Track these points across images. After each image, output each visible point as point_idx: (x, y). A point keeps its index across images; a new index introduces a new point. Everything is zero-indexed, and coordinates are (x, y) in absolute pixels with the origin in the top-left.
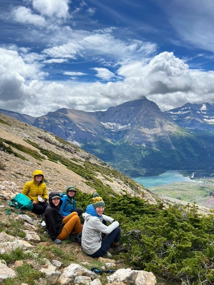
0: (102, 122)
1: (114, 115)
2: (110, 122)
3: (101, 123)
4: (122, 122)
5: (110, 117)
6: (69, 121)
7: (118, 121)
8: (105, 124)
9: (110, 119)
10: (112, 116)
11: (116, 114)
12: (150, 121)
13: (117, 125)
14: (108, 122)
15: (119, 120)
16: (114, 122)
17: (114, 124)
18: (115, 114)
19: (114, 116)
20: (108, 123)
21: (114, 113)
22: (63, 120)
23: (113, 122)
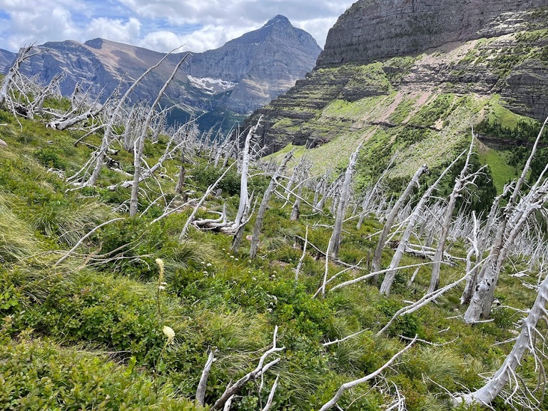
0: (193, 76)
1: (221, 62)
2: (212, 76)
3: (190, 77)
4: (236, 76)
5: (211, 65)
6: (92, 60)
7: (226, 75)
8: (199, 81)
9: (210, 71)
10: (217, 64)
11: (225, 59)
12: (275, 64)
13: (225, 84)
14: (206, 77)
15: (230, 73)
16: (219, 76)
17: (220, 81)
18: (223, 59)
19: (220, 64)
20: (206, 79)
21: (220, 57)
22: (76, 55)
23: (215, 77)
